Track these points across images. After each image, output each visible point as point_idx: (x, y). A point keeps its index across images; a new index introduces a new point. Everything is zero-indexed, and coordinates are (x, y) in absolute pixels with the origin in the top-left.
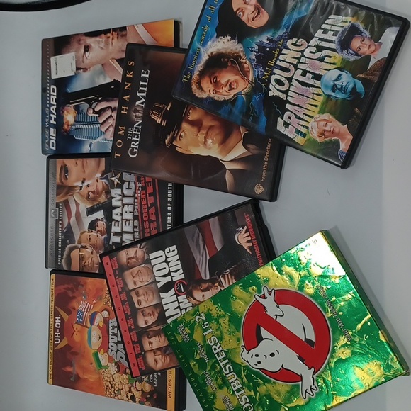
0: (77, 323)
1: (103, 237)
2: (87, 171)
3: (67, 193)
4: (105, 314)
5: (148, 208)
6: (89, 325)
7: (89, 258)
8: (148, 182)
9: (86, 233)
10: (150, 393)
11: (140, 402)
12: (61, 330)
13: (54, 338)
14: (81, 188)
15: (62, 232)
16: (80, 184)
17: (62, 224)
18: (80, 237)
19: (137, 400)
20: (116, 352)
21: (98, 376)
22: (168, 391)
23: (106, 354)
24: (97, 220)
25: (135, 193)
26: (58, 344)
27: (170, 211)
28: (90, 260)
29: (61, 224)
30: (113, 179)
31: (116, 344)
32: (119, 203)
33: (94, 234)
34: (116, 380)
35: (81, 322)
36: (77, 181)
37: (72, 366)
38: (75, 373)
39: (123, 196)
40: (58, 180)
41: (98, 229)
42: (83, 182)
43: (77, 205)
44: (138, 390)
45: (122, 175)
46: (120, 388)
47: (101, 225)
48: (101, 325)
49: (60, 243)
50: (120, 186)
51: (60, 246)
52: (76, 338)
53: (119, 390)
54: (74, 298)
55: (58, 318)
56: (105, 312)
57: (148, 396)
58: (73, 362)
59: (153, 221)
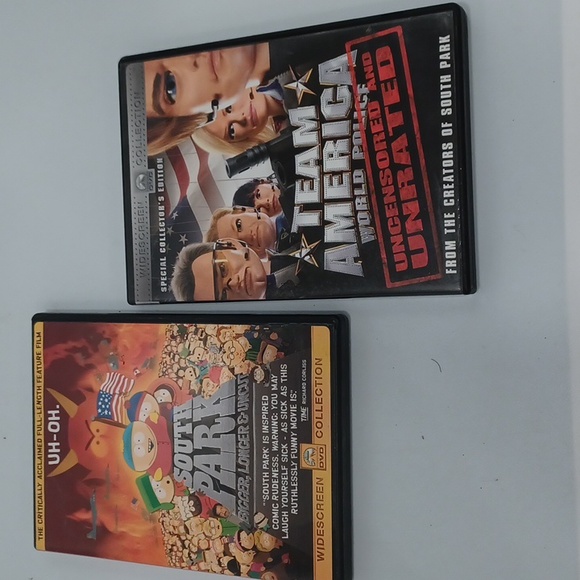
0: (99, 418)
1: (273, 219)
2: (225, 77)
3: (174, 134)
4: (164, 396)
5: (389, 140)
6: (126, 421)
7: (239, 268)
8: (385, 82)
9: (230, 216)
10: (273, 553)
11: (250, 574)
12: (63, 437)
13: (47, 453)
14: (210, 117)
15: (168, 220)
16: (207, 108)
17: (166, 203)
18: (214, 226)
19: (244, 569)
20: (192, 473)
21: (151, 525)
22: (316, 546)
23: (168, 478)
24: (257, 182)
25: (352, 110)
26: (56, 466)
27: (447, 139)
28: (241, 274)
29: (162, 203)
30: (293, 85)
31: (191, 455)
32: (313, 138)
33: (250, 213)
34: (194, 531)
35: (108, 417)
36: (201, 101)
37: (88, 507)
38: (97, 522)
39: (321, 119)
40: (149, 108)
41: (258, 202)
42: (215, 103)
43: (202, 155)
44: (245, 549)
45: (315, 75)
46: (203, 547)
47: (268, 193)
48: (155, 418)
49: (162, 244)
50: (312, 100)
51: (163, 251)
52: (98, 449)
53: (200, 551)
54: (90, 367)
55: (53, 412)
56: (162, 391)
57: (270, 560)
58: (93, 500)
59: (403, 167)
